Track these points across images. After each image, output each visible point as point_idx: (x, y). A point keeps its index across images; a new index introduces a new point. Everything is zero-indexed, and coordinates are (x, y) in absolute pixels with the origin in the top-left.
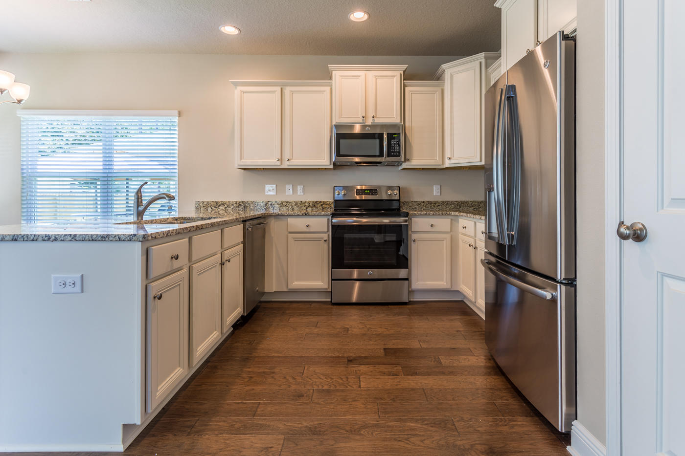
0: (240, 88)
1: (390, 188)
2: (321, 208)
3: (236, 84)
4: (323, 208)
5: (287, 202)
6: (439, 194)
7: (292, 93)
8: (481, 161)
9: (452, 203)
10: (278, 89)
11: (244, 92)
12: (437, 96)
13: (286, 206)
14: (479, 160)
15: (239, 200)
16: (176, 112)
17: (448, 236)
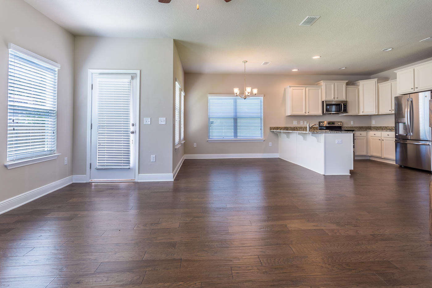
0: (292, 88)
1: (339, 122)
2: (313, 129)
3: (290, 87)
4: (314, 129)
5: (302, 127)
6: (353, 124)
7: (309, 90)
8: (376, 113)
9: (358, 127)
10: (305, 88)
11: (293, 89)
12: (357, 90)
13: (301, 128)
14: (375, 113)
15: (285, 126)
16: (263, 95)
17: (365, 138)
